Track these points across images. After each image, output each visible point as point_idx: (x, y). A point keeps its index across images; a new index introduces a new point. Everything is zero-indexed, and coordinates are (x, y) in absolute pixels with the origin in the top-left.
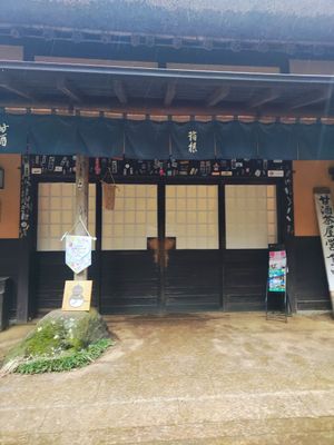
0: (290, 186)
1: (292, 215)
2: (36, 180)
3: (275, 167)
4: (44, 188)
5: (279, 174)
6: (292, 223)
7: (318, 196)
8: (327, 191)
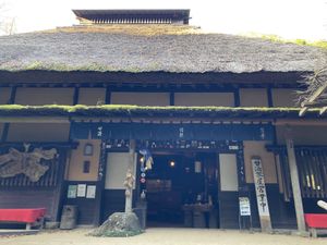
0: (242, 155)
1: (244, 171)
2: (108, 151)
3: (234, 144)
4: (110, 154)
5: (236, 148)
6: (244, 176)
7: (253, 161)
8: (259, 158)
